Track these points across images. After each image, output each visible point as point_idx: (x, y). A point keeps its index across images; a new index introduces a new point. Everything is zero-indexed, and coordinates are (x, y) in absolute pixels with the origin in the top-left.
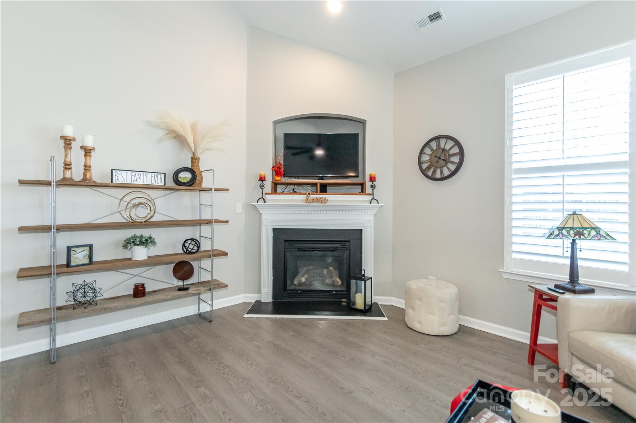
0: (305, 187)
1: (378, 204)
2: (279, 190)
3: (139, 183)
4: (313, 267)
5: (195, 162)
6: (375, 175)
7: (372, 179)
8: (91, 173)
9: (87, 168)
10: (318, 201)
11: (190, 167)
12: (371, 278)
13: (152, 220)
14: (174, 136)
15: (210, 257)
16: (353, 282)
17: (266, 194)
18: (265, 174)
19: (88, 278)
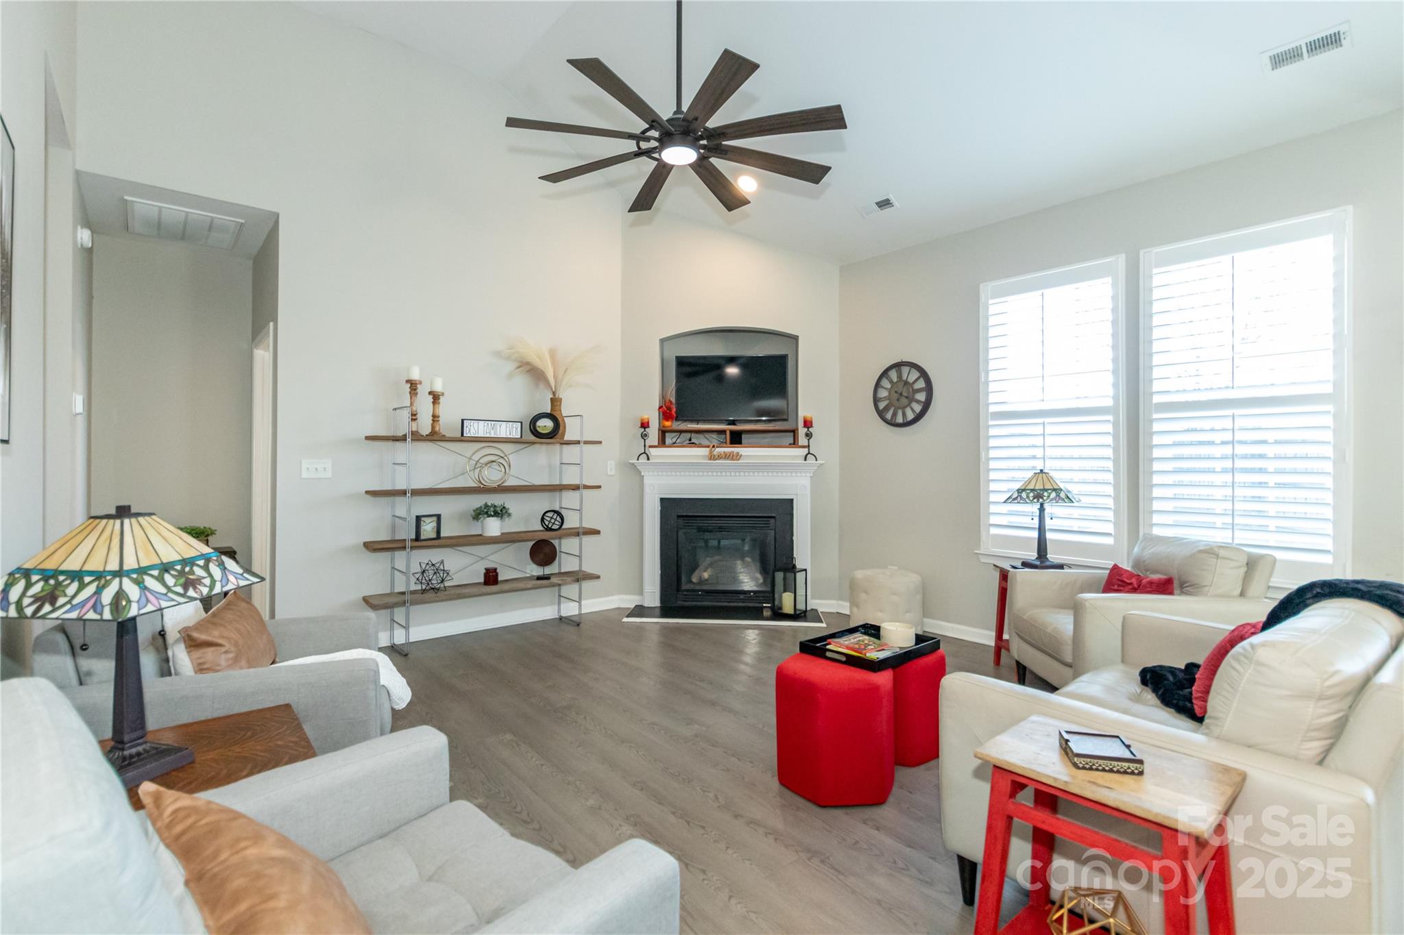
0: (707, 435)
1: (816, 460)
2: (668, 441)
3: (492, 436)
4: (720, 557)
5: (557, 405)
6: (811, 418)
7: (808, 424)
8: (439, 425)
9: (435, 418)
10: (727, 456)
11: (549, 412)
12: (806, 570)
13: (505, 484)
14: (527, 369)
15: (578, 535)
16: (779, 576)
17: (650, 447)
18: (648, 419)
19: (434, 556)
